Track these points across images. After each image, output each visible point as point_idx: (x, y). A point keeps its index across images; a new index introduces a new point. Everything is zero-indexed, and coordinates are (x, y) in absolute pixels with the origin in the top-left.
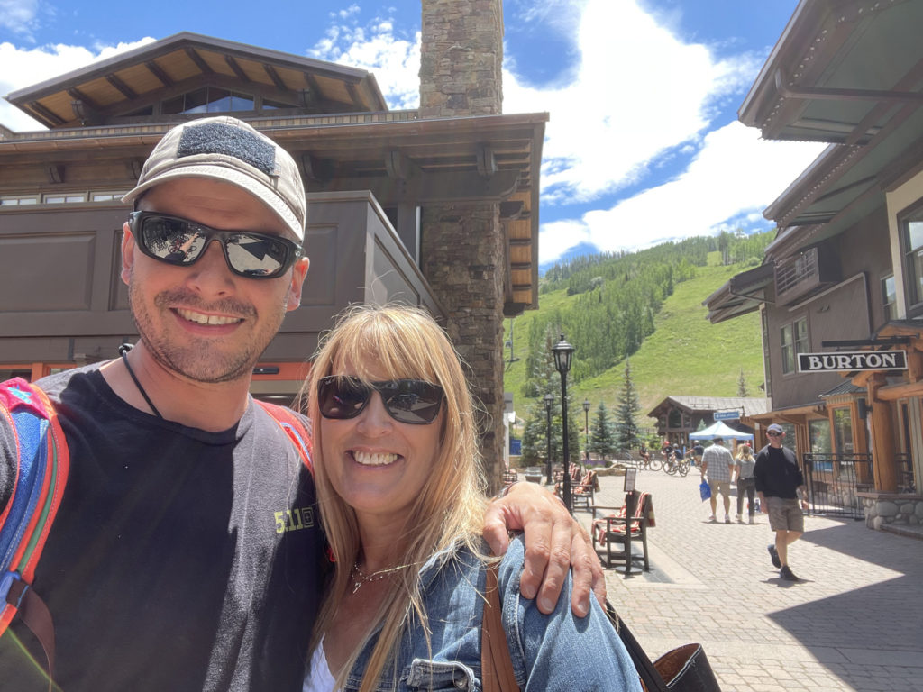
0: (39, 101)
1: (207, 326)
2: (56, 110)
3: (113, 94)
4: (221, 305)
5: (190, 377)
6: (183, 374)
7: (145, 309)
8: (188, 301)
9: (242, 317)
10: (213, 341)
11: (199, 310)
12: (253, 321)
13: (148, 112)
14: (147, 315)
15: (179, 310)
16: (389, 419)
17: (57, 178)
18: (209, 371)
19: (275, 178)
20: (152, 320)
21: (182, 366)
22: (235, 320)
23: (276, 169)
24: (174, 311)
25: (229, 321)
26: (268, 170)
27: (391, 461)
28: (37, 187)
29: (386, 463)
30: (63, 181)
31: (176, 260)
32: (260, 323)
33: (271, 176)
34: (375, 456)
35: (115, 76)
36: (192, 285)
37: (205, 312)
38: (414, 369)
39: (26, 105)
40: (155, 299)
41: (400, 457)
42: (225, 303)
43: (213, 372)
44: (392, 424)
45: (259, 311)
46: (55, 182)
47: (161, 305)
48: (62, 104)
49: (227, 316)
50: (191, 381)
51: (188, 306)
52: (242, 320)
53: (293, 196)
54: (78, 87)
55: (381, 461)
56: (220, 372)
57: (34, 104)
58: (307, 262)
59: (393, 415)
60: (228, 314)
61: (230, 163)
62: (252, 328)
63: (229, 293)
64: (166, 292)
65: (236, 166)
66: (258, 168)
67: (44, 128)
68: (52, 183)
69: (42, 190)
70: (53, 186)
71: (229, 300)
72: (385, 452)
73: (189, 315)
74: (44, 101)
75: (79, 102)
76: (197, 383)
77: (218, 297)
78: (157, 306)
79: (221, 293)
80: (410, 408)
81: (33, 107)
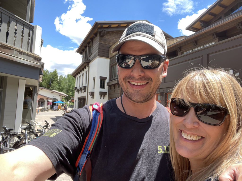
0: (193, 27)
1: (137, 85)
2: (197, 27)
3: (211, 17)
4: (141, 79)
5: (134, 101)
6: (132, 100)
7: (122, 82)
8: (131, 79)
9: (148, 81)
10: (140, 91)
11: (134, 81)
12: (151, 82)
13: (220, 18)
14: (122, 84)
15: (130, 82)
16: (197, 120)
17: (195, 44)
18: (139, 99)
19: (154, 36)
20: (124, 85)
21: (132, 98)
22: (146, 83)
23: (154, 33)
24: (129, 82)
25: (144, 83)
26: (152, 34)
27: (198, 139)
28: (191, 48)
29: (194, 140)
30: (197, 45)
31: (128, 67)
32: (153, 83)
33: (152, 36)
34: (189, 136)
35: (210, 12)
36: (132, 74)
37: (136, 81)
38: (212, 99)
39: (190, 29)
40: (124, 79)
41: (203, 138)
42: (142, 78)
43: (140, 100)
44: (198, 123)
45: (153, 79)
46: (195, 46)
47: (125, 81)
48: (198, 25)
49: (143, 82)
50: (135, 103)
51: (132, 80)
52: (148, 83)
53: (160, 40)
54: (201, 19)
55: (191, 138)
56: (142, 100)
57: (192, 28)
58: (168, 61)
59: (199, 118)
60: (143, 81)
61: (140, 34)
62: (151, 84)
63: (142, 74)
64: (126, 77)
65: (141, 35)
66: (148, 34)
67: (194, 33)
68: (194, 46)
69: (192, 48)
70: (195, 47)
71: (143, 77)
72: (194, 135)
73: (132, 83)
74: (194, 26)
75: (202, 23)
76: (136, 103)
77: (140, 77)
78: (124, 81)
79: (140, 75)
80: (207, 114)
81: (192, 29)
